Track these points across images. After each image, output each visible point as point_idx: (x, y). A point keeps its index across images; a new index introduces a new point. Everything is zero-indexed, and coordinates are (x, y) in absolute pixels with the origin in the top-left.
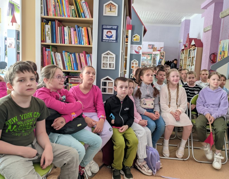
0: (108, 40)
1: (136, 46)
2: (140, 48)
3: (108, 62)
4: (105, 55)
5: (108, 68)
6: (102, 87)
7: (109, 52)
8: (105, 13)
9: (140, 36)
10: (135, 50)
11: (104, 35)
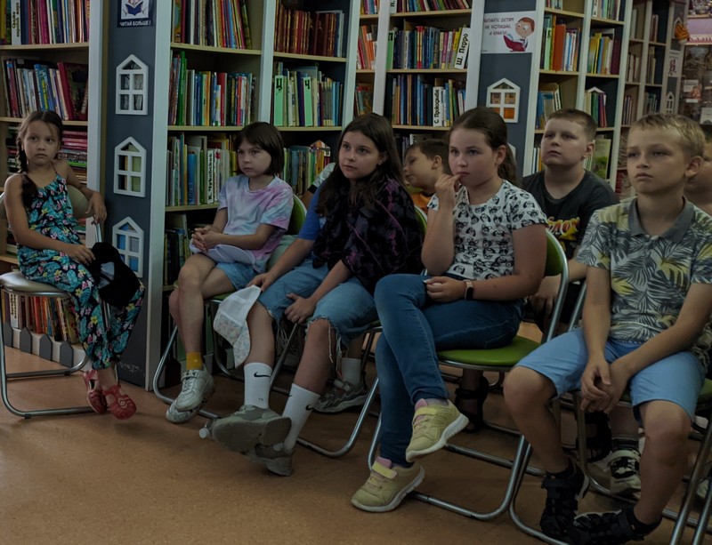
1: (511, 19)
2: (527, 26)
3: (131, 92)
4: (125, 68)
5: (131, 111)
6: (117, 172)
7: (132, 58)
10: (505, 37)
11: (124, 8)
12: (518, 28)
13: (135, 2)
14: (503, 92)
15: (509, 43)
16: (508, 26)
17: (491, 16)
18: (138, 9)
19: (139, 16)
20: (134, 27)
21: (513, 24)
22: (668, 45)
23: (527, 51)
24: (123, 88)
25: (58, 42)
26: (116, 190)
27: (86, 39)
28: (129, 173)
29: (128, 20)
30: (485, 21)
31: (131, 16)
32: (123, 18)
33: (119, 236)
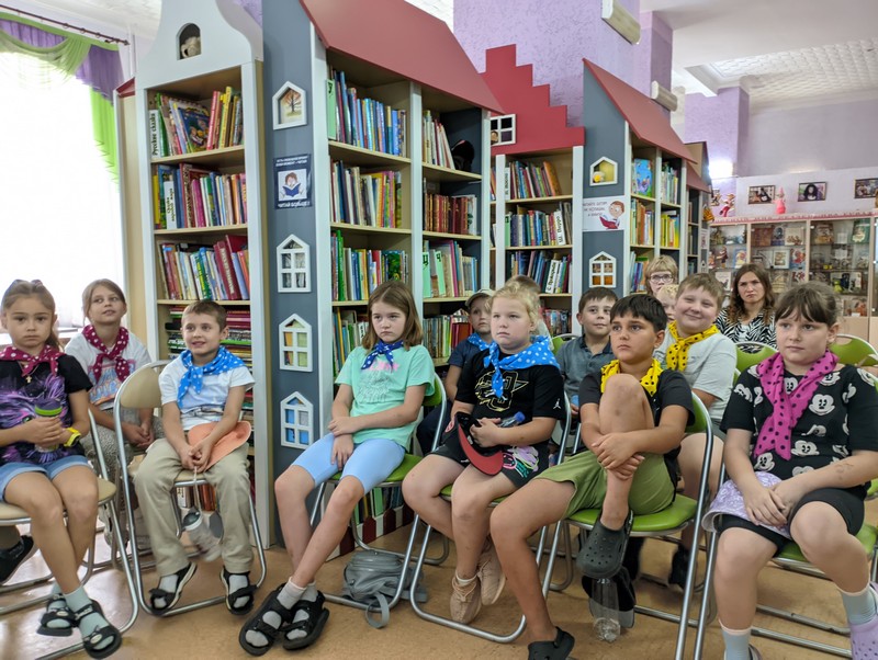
0: (291, 201)
1: (605, 203)
2: (618, 208)
3: (293, 270)
4: (288, 247)
5: (294, 289)
6: (282, 348)
7: (292, 237)
8: (280, 122)
9: (615, 164)
10: (602, 219)
11: (281, 190)
12: (611, 210)
13: (291, 184)
14: (602, 262)
15: (605, 223)
16: (603, 209)
17: (588, 200)
18: (296, 191)
19: (296, 197)
20: (292, 208)
21: (606, 207)
22: (700, 225)
23: (619, 228)
24: (284, 267)
25: (215, 224)
26: (283, 366)
27: (244, 221)
28: (294, 348)
29: (286, 202)
30: (584, 205)
31: (289, 198)
32: (280, 199)
33: (287, 411)
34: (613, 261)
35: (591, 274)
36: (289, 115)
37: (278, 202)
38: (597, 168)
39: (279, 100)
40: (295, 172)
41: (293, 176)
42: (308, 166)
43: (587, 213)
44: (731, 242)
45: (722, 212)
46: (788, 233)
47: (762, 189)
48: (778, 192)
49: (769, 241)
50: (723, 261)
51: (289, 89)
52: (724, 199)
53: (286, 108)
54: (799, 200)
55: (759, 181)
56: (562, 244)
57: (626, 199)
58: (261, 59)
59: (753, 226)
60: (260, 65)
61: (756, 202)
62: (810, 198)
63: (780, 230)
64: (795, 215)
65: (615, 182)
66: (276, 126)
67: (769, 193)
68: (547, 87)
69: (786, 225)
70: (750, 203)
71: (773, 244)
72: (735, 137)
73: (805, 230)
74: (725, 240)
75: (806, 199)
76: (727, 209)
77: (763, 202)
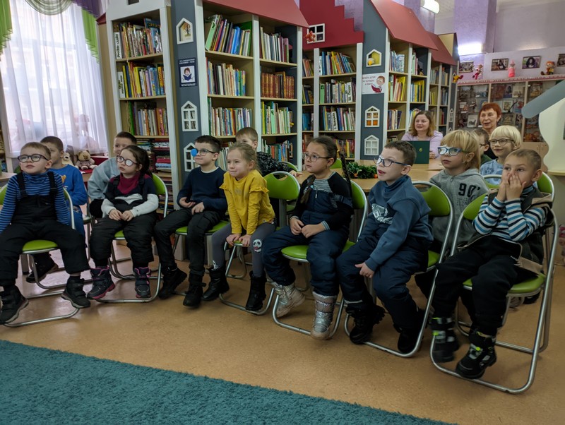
2: (381, 80)
3: (189, 120)
4: (186, 108)
5: (190, 130)
6: (186, 160)
7: (189, 102)
8: (180, 40)
9: (380, 53)
10: (373, 87)
11: (182, 77)
12: (378, 81)
13: (187, 74)
14: (372, 112)
15: (374, 89)
16: (373, 81)
17: (365, 76)
18: (189, 78)
19: (190, 81)
20: (188, 87)
21: (375, 79)
23: (382, 92)
24: (185, 118)
26: (187, 170)
27: (165, 94)
30: (363, 78)
31: (186, 81)
32: (182, 82)
34: (378, 111)
35: (366, 119)
36: (186, 36)
37: (181, 83)
38: (370, 56)
39: (180, 28)
40: (189, 67)
41: (188, 69)
42: (195, 64)
43: (364, 83)
44: (478, 96)
45: (474, 76)
46: (516, 89)
47: (500, 61)
48: (510, 62)
49: (502, 95)
50: (474, 108)
51: (184, 22)
52: (476, 68)
53: (184, 32)
54: (523, 68)
55: (498, 56)
56: (350, 102)
57: (386, 75)
58: (170, 5)
59: (493, 85)
60: (169, 10)
61: (496, 69)
62: (530, 66)
63: (510, 88)
64: (519, 78)
65: (380, 64)
66: (179, 42)
67: (504, 64)
68: (342, 7)
69: (514, 84)
70: (492, 70)
71: (505, 97)
72: (485, 26)
73: (524, 88)
74: (475, 94)
75: (528, 67)
76: (477, 74)
77: (500, 69)
